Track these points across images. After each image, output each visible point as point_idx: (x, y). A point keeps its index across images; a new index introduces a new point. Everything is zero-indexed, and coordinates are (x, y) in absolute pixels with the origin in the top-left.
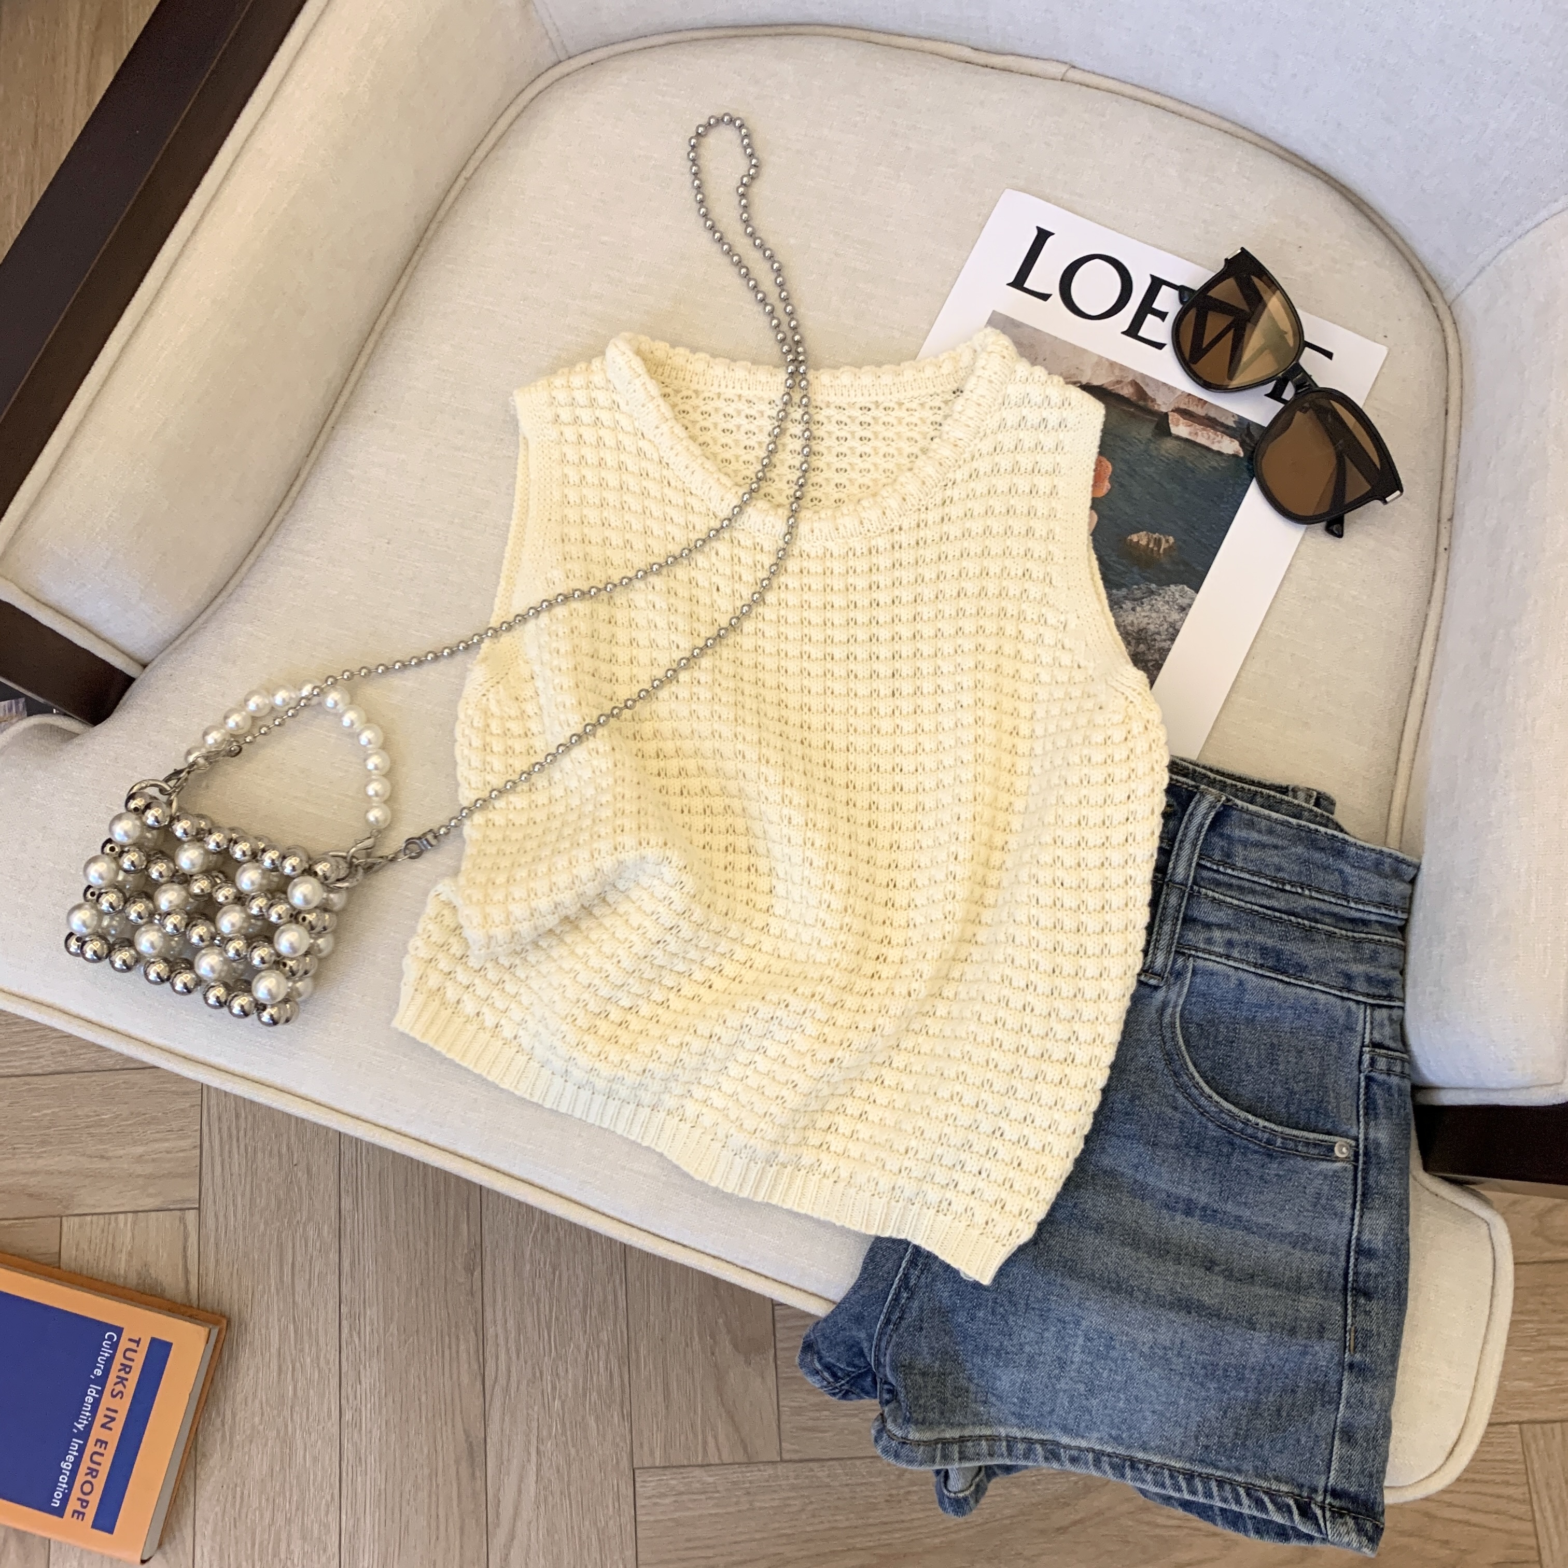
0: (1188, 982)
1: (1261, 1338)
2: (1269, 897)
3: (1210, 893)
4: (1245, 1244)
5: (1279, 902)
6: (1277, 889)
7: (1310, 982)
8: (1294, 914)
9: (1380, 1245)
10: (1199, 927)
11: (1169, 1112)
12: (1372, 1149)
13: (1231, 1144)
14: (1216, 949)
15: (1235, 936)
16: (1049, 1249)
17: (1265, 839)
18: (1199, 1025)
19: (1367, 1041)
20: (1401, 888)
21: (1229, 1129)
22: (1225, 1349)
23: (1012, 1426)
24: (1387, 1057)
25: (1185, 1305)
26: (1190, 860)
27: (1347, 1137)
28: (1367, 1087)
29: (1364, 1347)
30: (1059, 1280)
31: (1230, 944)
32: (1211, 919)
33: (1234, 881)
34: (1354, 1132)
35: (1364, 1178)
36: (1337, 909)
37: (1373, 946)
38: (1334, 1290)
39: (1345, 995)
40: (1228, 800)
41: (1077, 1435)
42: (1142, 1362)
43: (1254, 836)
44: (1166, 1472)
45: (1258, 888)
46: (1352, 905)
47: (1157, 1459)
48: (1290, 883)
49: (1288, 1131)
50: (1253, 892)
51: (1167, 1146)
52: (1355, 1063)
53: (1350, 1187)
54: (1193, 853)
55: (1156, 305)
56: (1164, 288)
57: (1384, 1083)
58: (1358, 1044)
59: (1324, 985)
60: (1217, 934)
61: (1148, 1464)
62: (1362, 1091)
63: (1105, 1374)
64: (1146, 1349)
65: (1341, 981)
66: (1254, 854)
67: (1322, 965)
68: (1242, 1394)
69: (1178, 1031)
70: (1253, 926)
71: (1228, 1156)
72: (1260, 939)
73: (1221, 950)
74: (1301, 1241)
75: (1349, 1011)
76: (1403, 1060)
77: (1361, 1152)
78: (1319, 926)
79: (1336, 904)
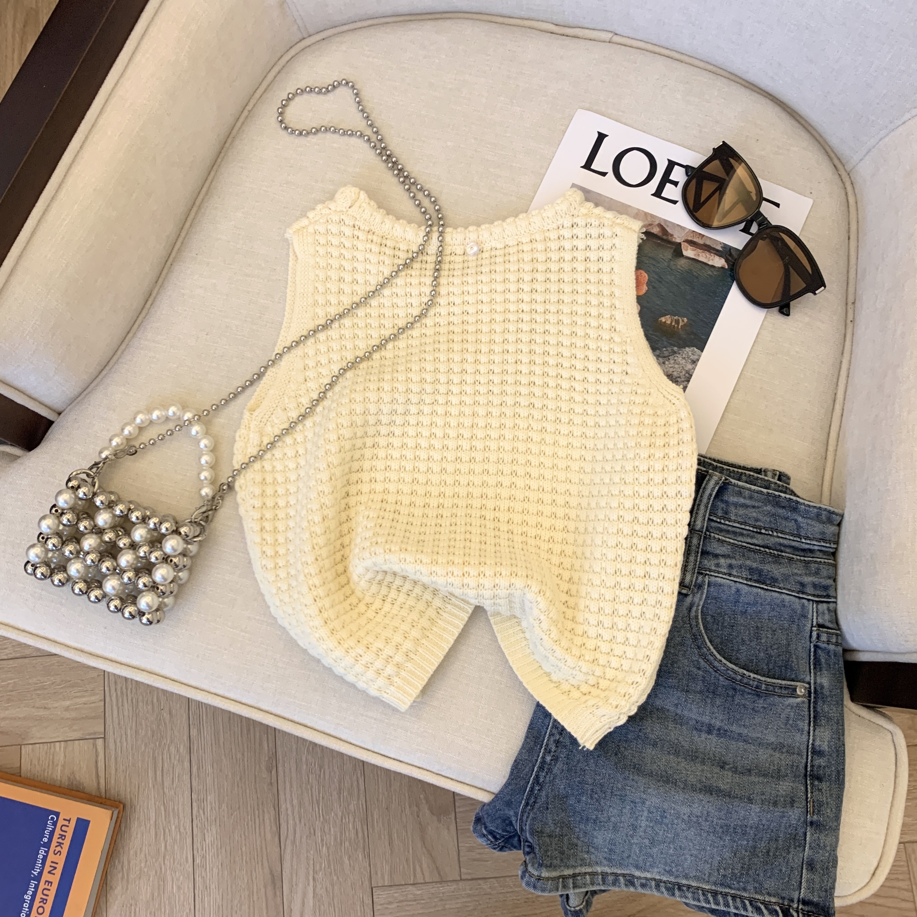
0: (705, 591)
1: (756, 808)
2: (752, 537)
3: (717, 536)
4: (745, 750)
5: (759, 540)
6: (757, 532)
7: (780, 588)
8: (768, 547)
9: (826, 748)
10: (711, 557)
11: (695, 670)
12: (818, 688)
13: (735, 689)
14: (723, 570)
15: (733, 562)
16: (625, 757)
17: (748, 502)
18: (712, 616)
19: (815, 623)
20: (833, 529)
21: (733, 680)
22: (735, 816)
23: (605, 866)
24: (827, 633)
25: (709, 790)
26: (704, 516)
27: (804, 682)
28: (815, 651)
29: (819, 811)
30: (631, 777)
31: (730, 566)
32: (718, 552)
33: (730, 528)
34: (807, 679)
35: (814, 707)
36: (794, 544)
37: (816, 565)
38: (800, 776)
39: (801, 596)
40: (726, 479)
41: (645, 870)
42: (684, 826)
43: (742, 500)
44: (700, 892)
45: (745, 532)
46: (803, 541)
47: (694, 884)
48: (764, 528)
49: (769, 680)
50: (742, 535)
51: (695, 692)
52: (808, 637)
53: (807, 713)
54: (706, 511)
55: (671, 178)
56: (676, 167)
57: (825, 649)
58: (810, 626)
59: (789, 590)
60: (722, 561)
61: (689, 887)
62: (812, 654)
63: (661, 833)
64: (685, 817)
65: (798, 587)
66: (741, 512)
67: (786, 578)
68: (745, 843)
69: (700, 621)
70: (744, 556)
71: (733, 697)
72: (748, 563)
73: (725, 571)
74: (779, 747)
75: (803, 605)
76: (837, 635)
77: (812, 691)
78: (783, 554)
79: (793, 540)
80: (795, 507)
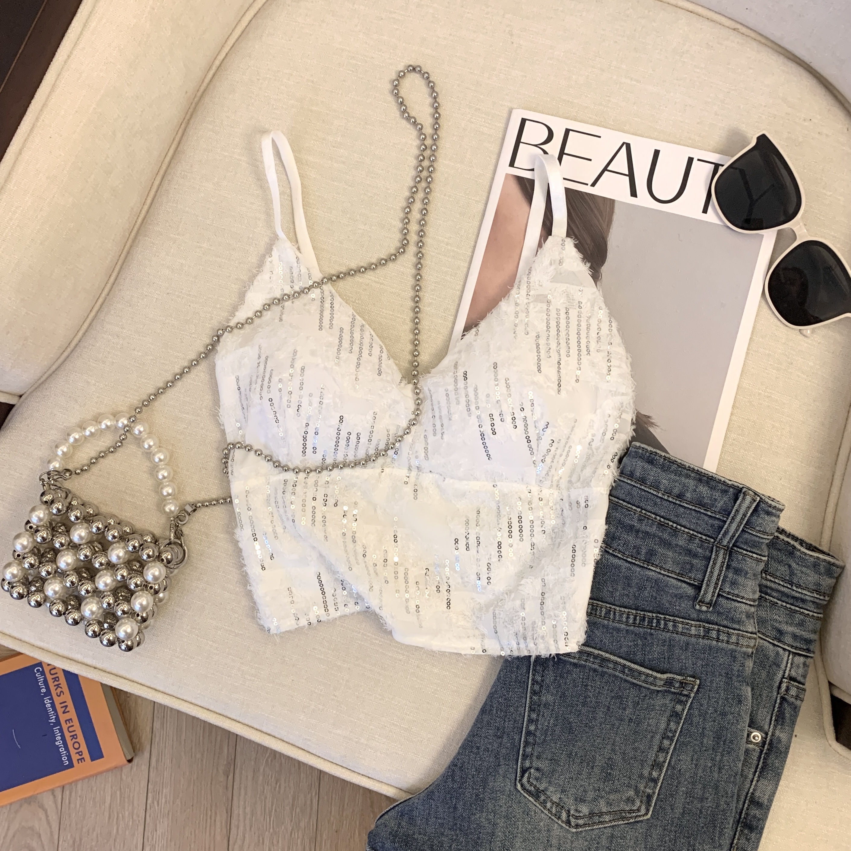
9: (766, 802)
12: (775, 742)
19: (786, 675)
20: (830, 582)
24: (798, 688)
27: (761, 730)
28: (780, 703)
34: (766, 728)
35: (764, 758)
36: (783, 589)
37: (802, 617)
46: (794, 588)
52: (776, 687)
53: (755, 762)
58: (780, 676)
59: (763, 634)
65: (774, 634)
67: (763, 621)
77: (767, 742)
78: (767, 597)
79: (783, 586)
80: (791, 552)
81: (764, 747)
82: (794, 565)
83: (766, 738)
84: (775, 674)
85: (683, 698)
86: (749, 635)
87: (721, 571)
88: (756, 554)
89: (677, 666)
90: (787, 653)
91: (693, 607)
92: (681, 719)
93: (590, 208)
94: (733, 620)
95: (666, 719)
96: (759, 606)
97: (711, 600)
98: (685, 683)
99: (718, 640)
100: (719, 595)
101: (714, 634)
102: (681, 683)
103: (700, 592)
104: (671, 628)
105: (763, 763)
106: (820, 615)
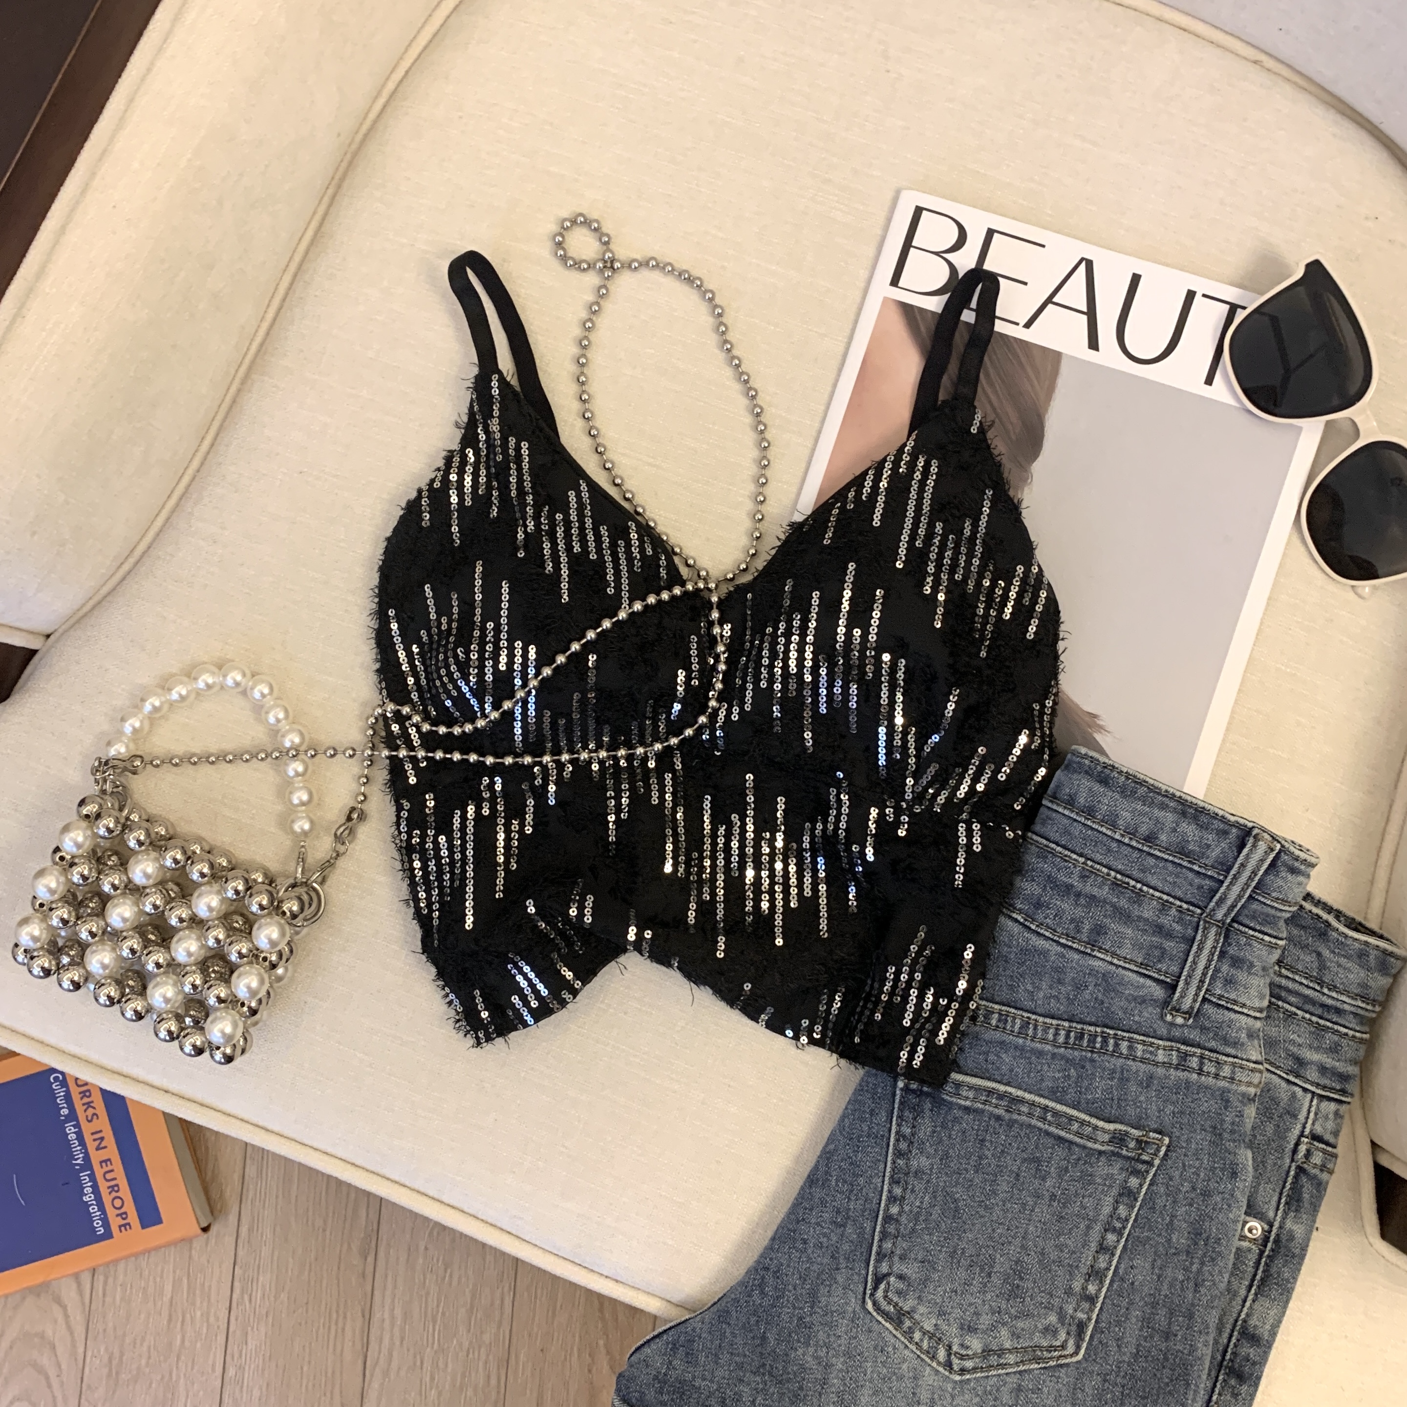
9: (1266, 1335)
12: (1284, 1238)
19: (1307, 1131)
20: (1383, 982)
24: (1324, 1152)
27: (1261, 1219)
28: (1296, 1177)
34: (1270, 1216)
35: (1266, 1264)
36: (1307, 992)
37: (1336, 1038)
39: (1293, 1079)
46: (1326, 991)
52: (1289, 1150)
53: (1251, 1270)
57: (1315, 1177)
58: (1296, 1132)
59: (1270, 1064)
62: (1290, 1180)
65: (1290, 1064)
67: (1271, 1043)
75: (1293, 1096)
77: (1272, 1238)
78: (1280, 1003)
79: (1308, 987)
80: (1323, 931)
81: (1265, 1246)
82: (1326, 953)
83: (1270, 1232)
84: (1288, 1130)
85: (1143, 1167)
86: (1252, 1065)
87: (1210, 961)
88: (1270, 935)
89: (1132, 1112)
90: (1309, 1096)
91: (1162, 1017)
92: (1136, 1200)
93: (1020, 363)
94: (1226, 1041)
95: (1111, 1199)
96: (1268, 1017)
97: (1192, 1008)
98: (1146, 1142)
99: (1200, 1072)
100: (1204, 999)
101: (1194, 1062)
102: (1139, 1141)
103: (1174, 993)
104: (1125, 1051)
105: (1264, 1271)
106: (1364, 1036)
